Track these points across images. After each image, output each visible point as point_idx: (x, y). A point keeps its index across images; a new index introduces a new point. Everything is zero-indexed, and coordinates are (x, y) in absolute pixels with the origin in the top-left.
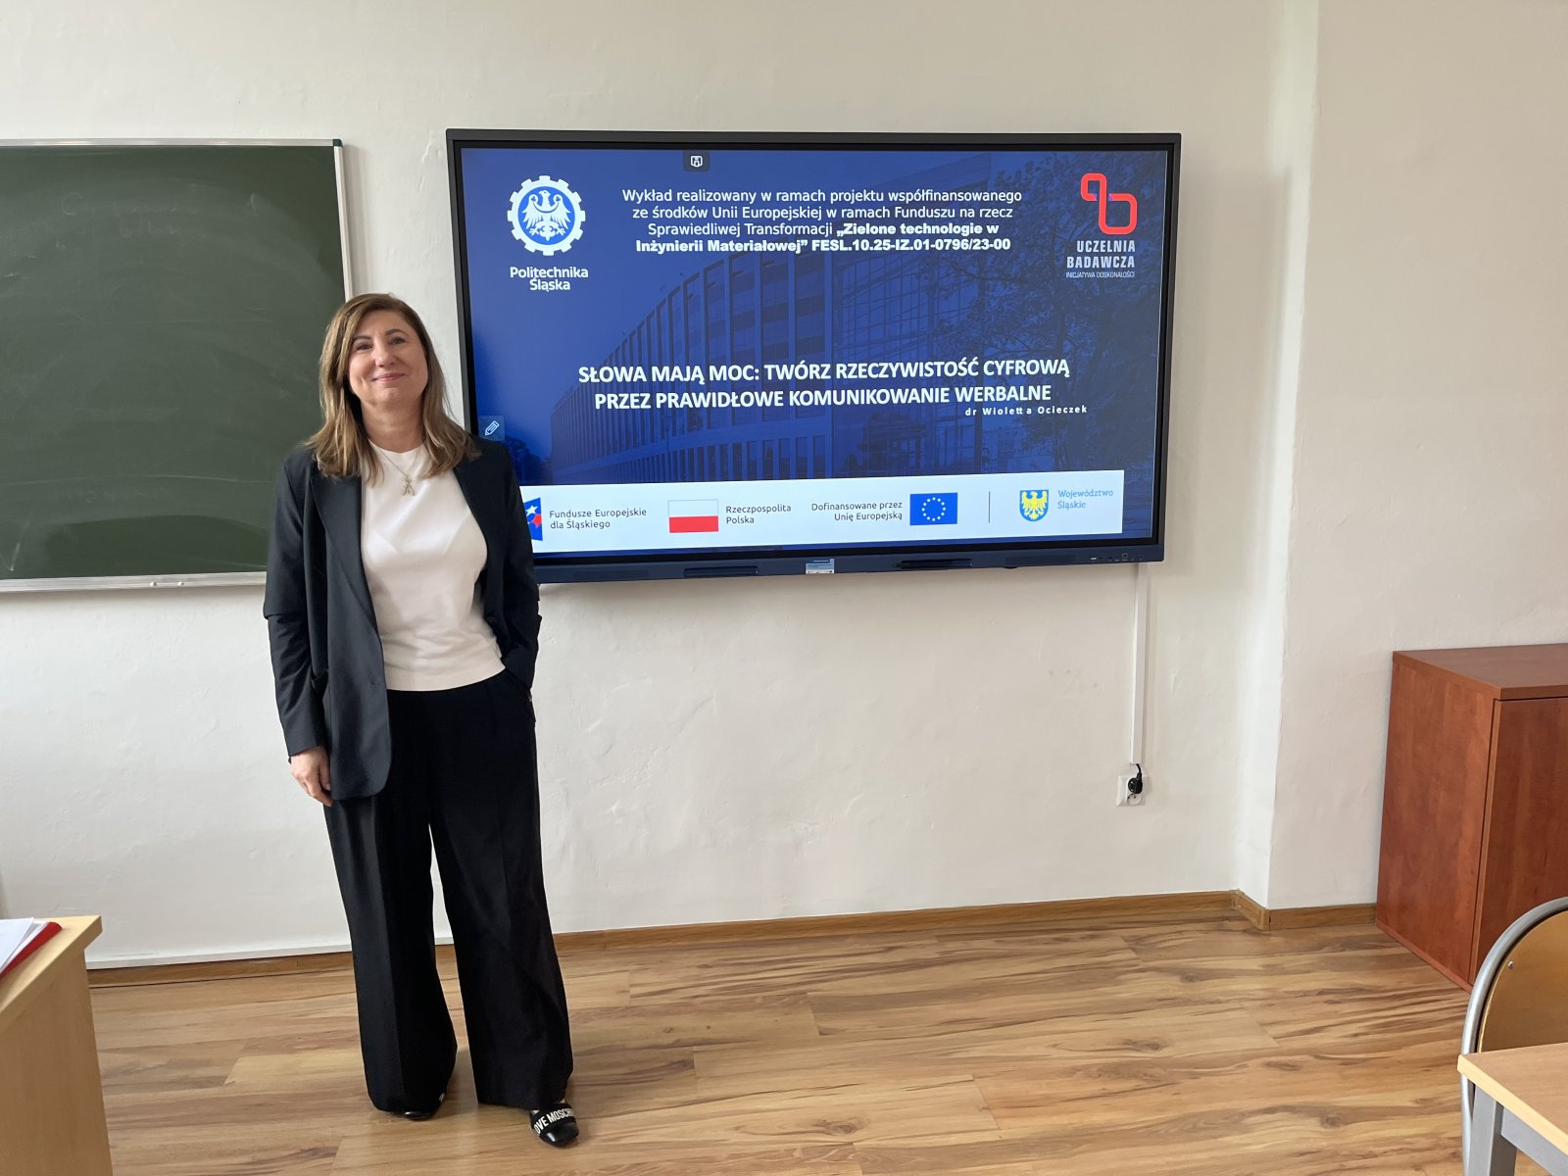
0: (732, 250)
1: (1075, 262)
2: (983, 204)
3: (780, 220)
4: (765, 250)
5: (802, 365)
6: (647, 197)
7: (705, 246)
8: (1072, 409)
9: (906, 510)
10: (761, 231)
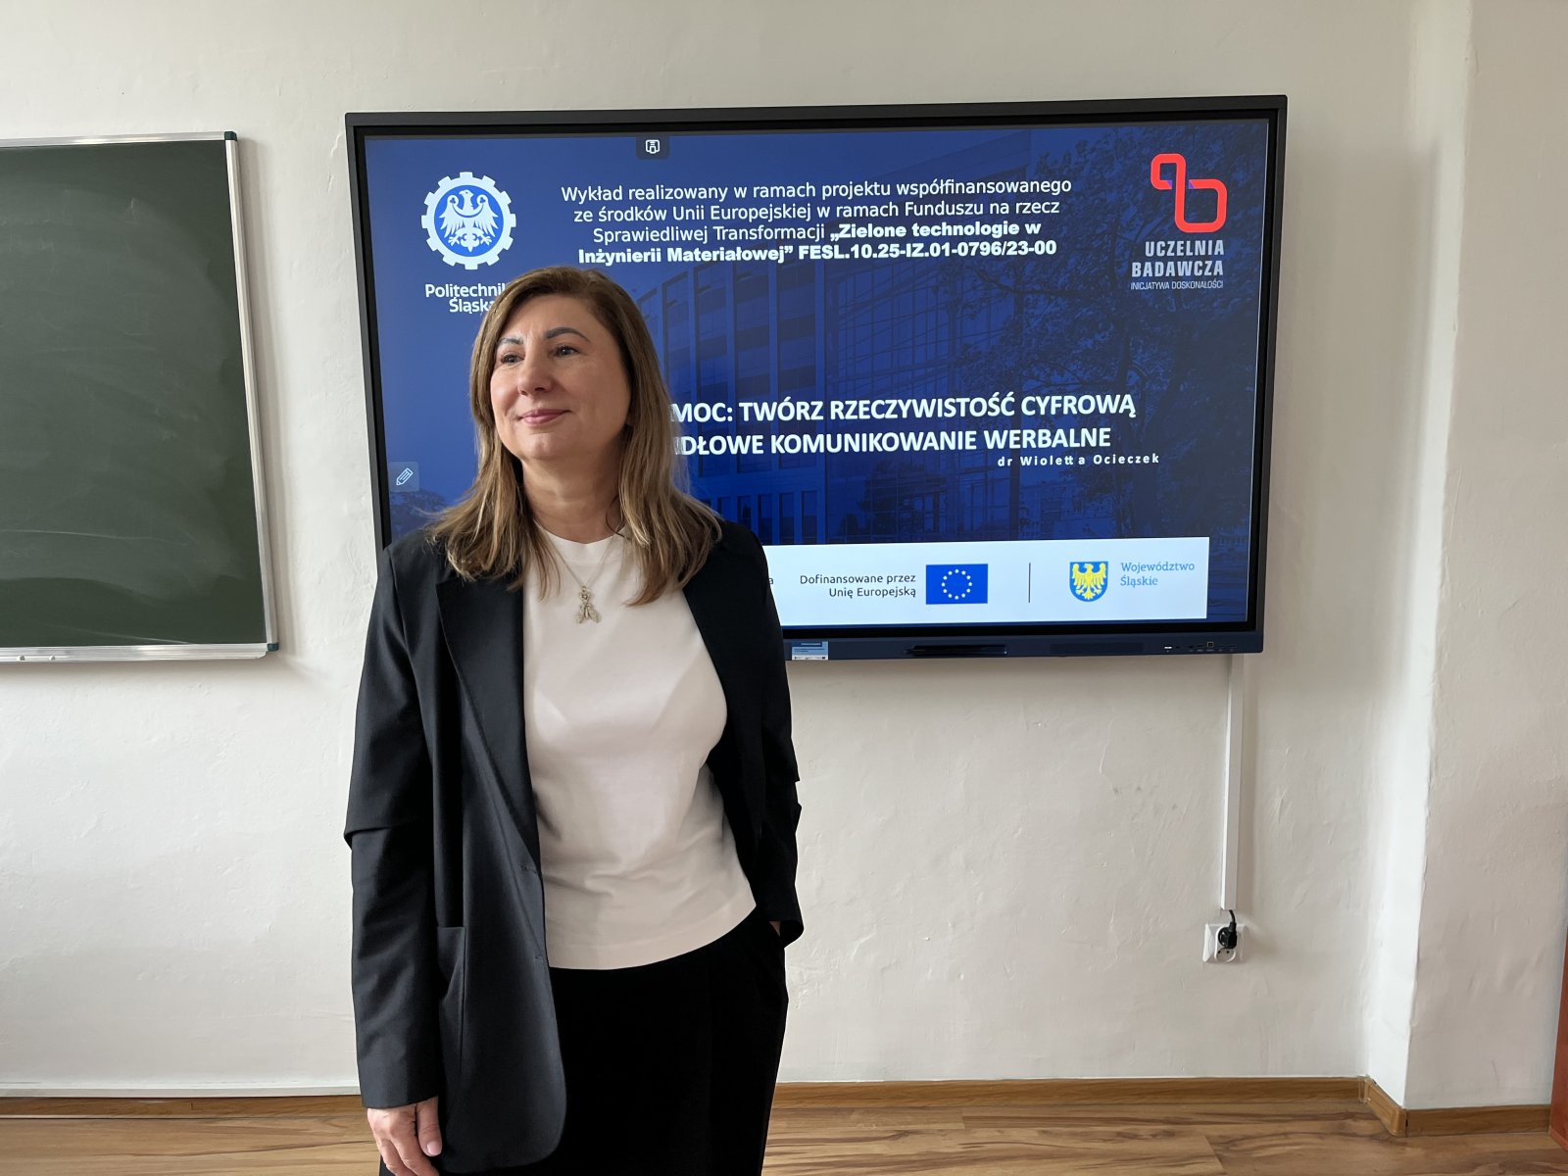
0: (698, 259)
1: (1142, 269)
2: (1020, 197)
3: (757, 222)
4: (739, 259)
5: (786, 402)
6: (591, 195)
7: (664, 255)
8: (1138, 458)
9: (921, 585)
10: (734, 235)
